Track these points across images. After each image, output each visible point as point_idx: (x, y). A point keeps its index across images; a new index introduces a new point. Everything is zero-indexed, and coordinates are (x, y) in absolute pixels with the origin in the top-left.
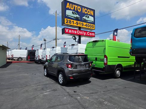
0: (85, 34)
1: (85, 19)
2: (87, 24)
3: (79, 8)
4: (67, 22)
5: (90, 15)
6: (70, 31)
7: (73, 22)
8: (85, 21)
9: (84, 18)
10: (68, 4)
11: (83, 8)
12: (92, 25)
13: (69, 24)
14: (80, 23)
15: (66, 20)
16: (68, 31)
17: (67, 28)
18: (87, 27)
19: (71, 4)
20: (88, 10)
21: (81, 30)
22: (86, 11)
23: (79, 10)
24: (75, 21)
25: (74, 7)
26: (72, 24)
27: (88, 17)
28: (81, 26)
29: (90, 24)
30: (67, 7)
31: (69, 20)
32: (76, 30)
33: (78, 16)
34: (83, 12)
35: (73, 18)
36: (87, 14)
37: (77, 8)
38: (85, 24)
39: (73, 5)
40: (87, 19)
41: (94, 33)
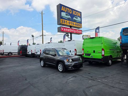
0: (75, 31)
1: (75, 20)
2: (77, 23)
3: (70, 11)
4: (62, 22)
5: (78, 16)
6: (65, 30)
7: (66, 21)
8: (75, 21)
9: (74, 18)
10: (63, 7)
11: (73, 11)
12: (80, 24)
13: (63, 23)
14: (71, 23)
15: (62, 20)
16: (63, 29)
17: (62, 27)
18: (76, 26)
19: (65, 7)
20: (77, 12)
21: (72, 28)
22: (75, 13)
23: (71, 12)
24: (68, 21)
25: (67, 10)
26: (66, 24)
27: (77, 18)
28: (72, 25)
29: (78, 24)
30: (62, 10)
31: (63, 20)
32: (69, 29)
33: (70, 17)
34: (73, 14)
35: (67, 18)
36: (76, 15)
37: (69, 10)
38: (75, 23)
39: (66, 8)
40: (76, 19)
41: (82, 31)
